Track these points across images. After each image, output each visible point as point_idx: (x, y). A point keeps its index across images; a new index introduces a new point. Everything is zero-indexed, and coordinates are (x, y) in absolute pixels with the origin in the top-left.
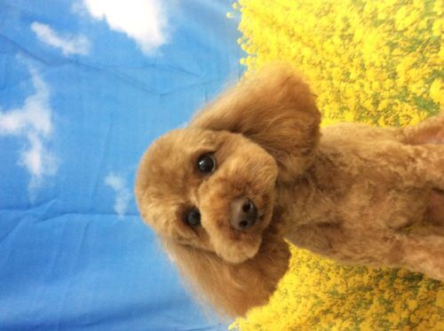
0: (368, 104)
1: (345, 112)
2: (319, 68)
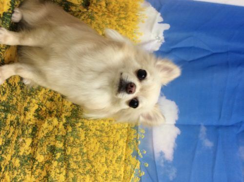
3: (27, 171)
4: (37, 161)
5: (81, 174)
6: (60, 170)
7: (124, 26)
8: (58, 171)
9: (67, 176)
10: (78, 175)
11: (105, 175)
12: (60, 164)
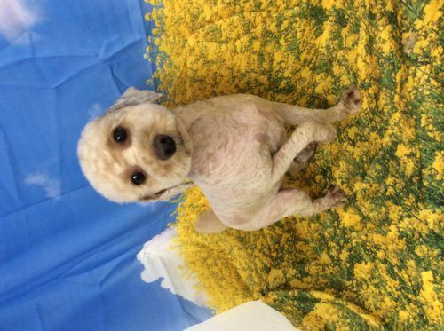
0: (273, 27)
1: (254, 42)
2: (232, 5)
3: (325, 51)
4: (311, 69)
5: (253, 71)
6: (281, 67)
7: (199, 249)
8: (283, 65)
9: (272, 61)
10: (257, 69)
11: (217, 80)
12: (280, 74)
